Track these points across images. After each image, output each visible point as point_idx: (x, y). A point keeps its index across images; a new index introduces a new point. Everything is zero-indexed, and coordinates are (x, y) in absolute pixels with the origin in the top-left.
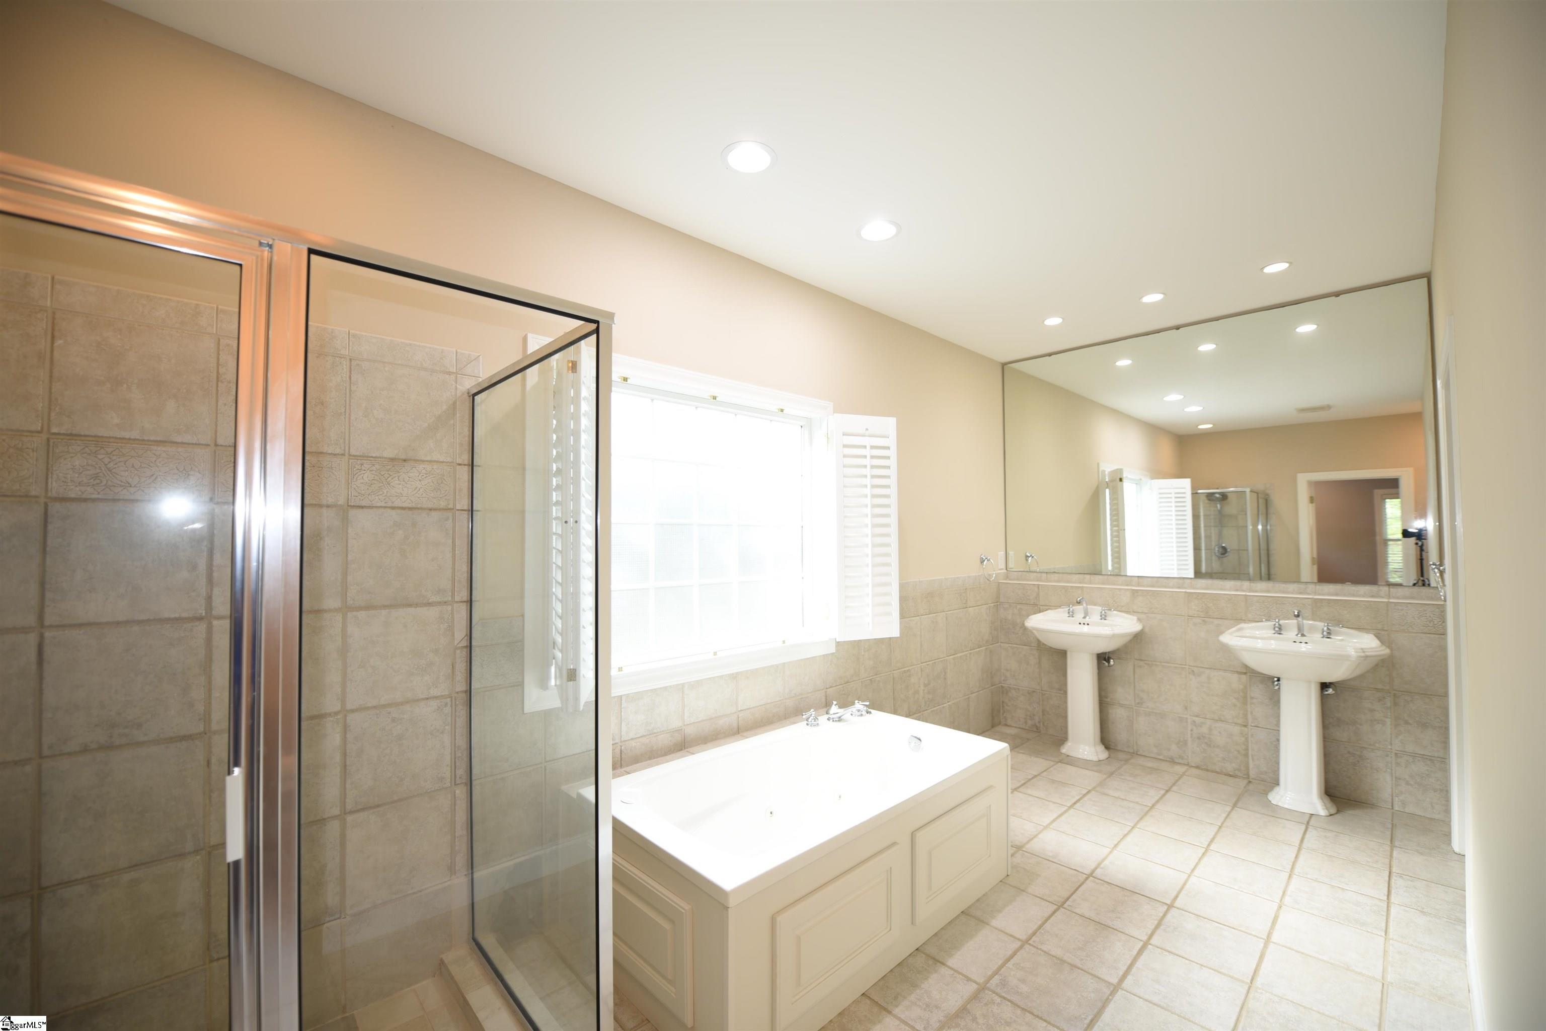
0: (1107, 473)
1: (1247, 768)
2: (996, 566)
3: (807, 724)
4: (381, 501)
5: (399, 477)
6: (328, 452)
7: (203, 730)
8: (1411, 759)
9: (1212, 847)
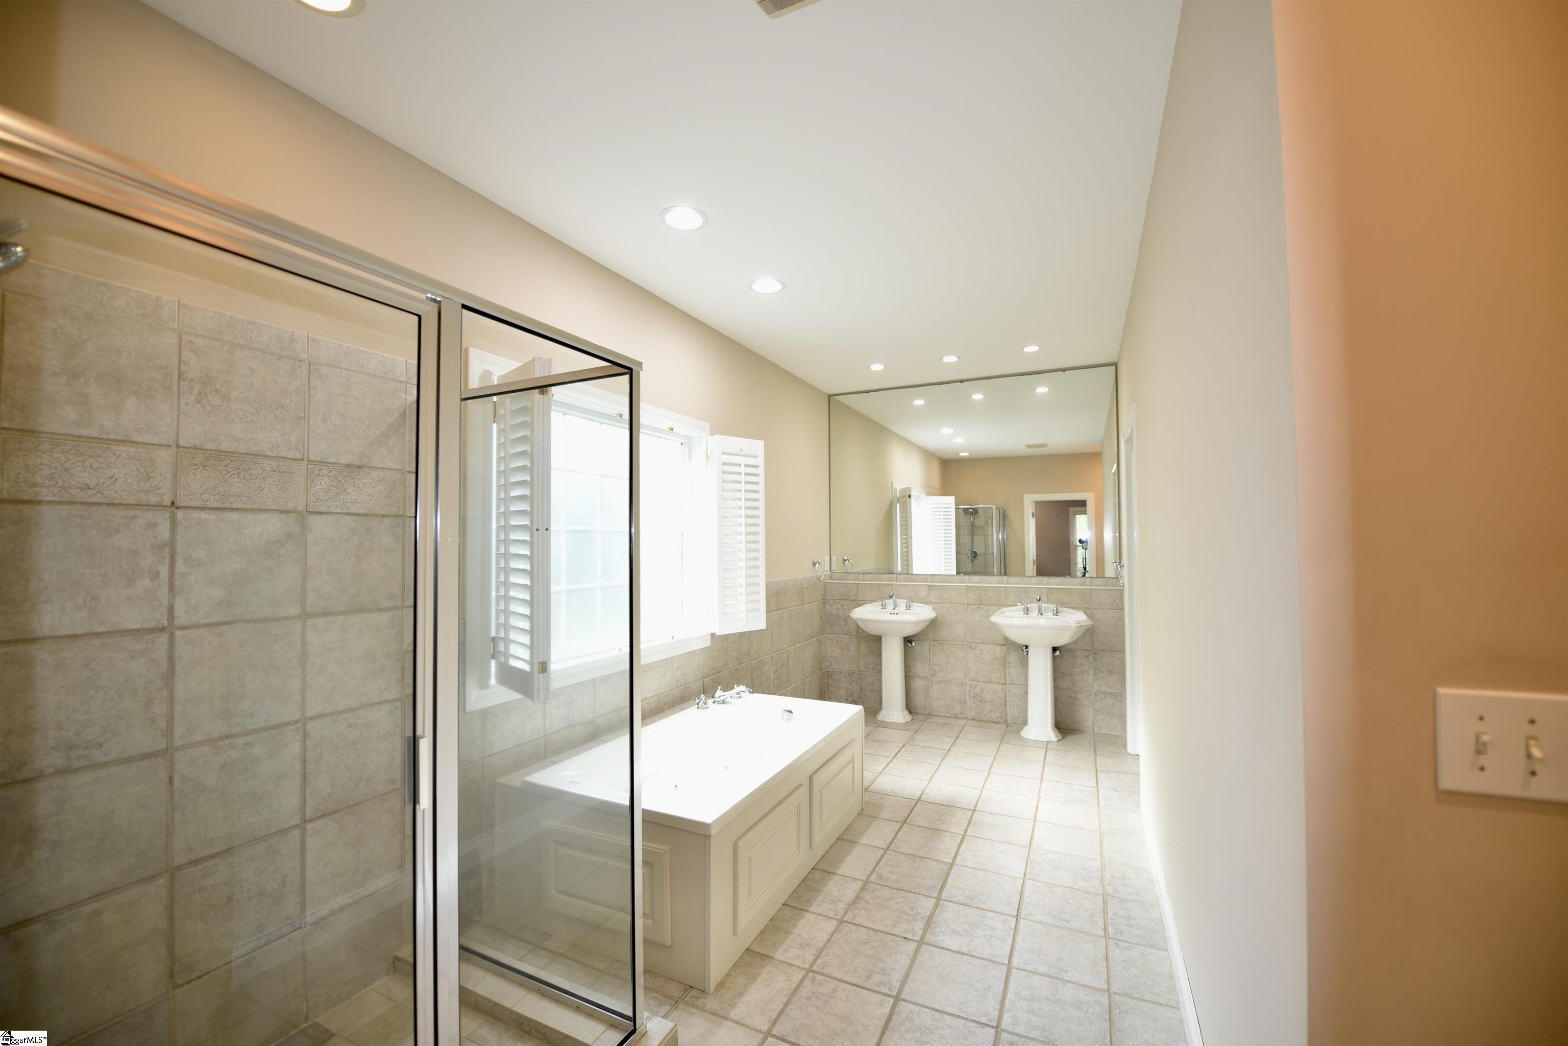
0: (898, 490)
1: (1006, 715)
2: (823, 570)
3: (698, 708)
4: (338, 508)
5: (354, 483)
6: (288, 457)
7: (165, 746)
8: (1103, 696)
9: (993, 770)
